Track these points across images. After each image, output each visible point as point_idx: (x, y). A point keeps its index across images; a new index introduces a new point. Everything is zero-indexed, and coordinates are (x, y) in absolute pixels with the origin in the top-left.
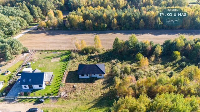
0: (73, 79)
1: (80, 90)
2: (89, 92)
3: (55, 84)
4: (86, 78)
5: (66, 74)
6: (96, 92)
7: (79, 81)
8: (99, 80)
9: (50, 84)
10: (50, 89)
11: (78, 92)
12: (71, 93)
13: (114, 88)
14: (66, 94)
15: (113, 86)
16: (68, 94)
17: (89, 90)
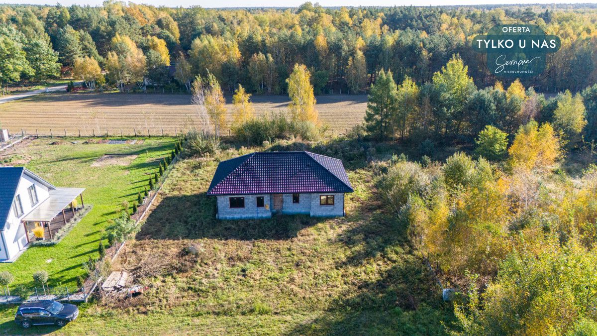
0: (186, 222)
1: (219, 266)
2: (272, 274)
3: (86, 239)
4: (255, 215)
5: (153, 202)
6: (311, 271)
7: (218, 229)
8: (320, 225)
9: (53, 241)
10: (49, 261)
11: (207, 276)
12: (169, 279)
13: (410, 252)
14: (135, 282)
15: (402, 246)
16: (146, 282)
17: (271, 264)
